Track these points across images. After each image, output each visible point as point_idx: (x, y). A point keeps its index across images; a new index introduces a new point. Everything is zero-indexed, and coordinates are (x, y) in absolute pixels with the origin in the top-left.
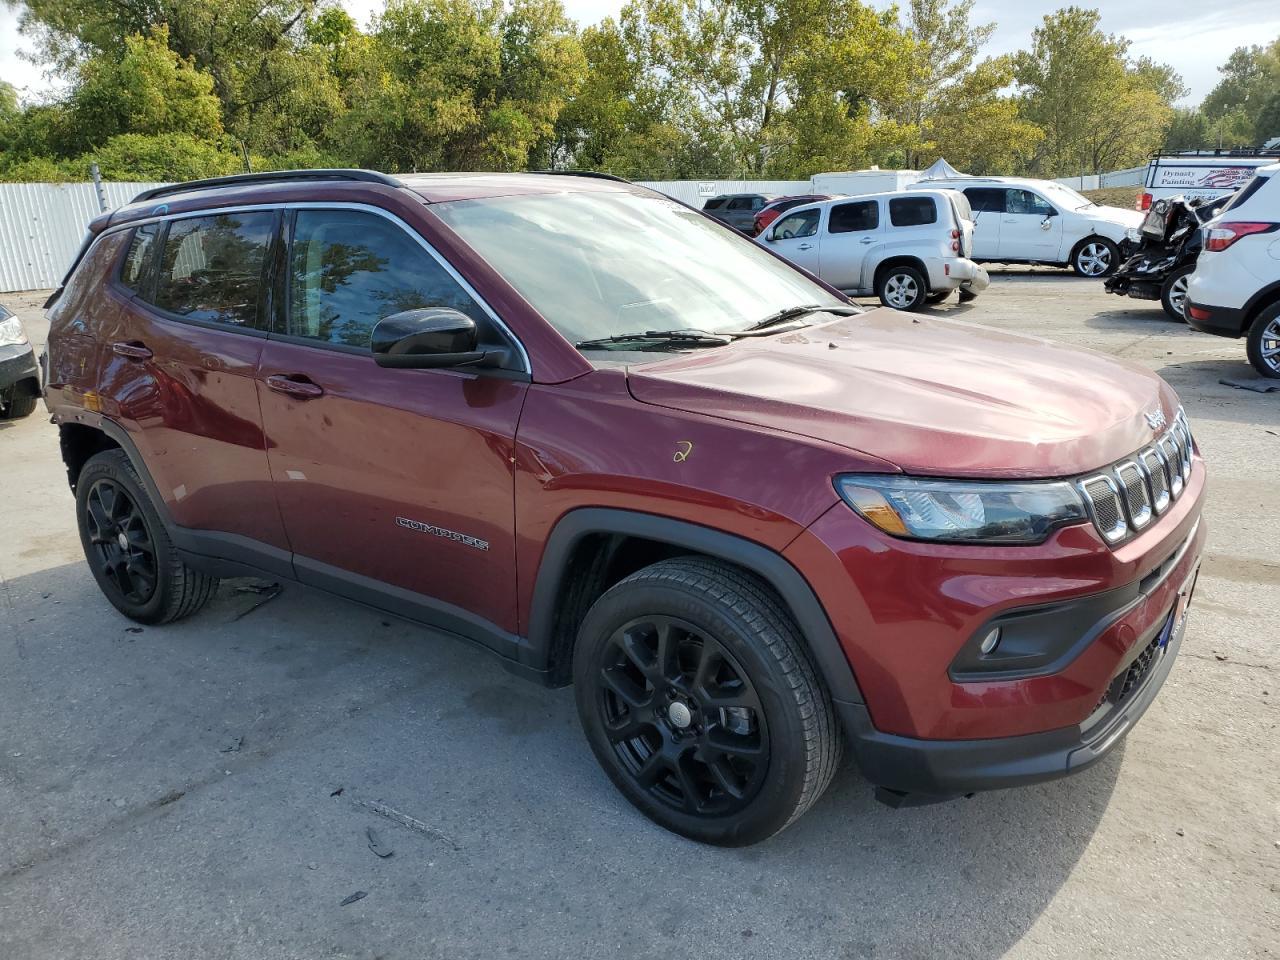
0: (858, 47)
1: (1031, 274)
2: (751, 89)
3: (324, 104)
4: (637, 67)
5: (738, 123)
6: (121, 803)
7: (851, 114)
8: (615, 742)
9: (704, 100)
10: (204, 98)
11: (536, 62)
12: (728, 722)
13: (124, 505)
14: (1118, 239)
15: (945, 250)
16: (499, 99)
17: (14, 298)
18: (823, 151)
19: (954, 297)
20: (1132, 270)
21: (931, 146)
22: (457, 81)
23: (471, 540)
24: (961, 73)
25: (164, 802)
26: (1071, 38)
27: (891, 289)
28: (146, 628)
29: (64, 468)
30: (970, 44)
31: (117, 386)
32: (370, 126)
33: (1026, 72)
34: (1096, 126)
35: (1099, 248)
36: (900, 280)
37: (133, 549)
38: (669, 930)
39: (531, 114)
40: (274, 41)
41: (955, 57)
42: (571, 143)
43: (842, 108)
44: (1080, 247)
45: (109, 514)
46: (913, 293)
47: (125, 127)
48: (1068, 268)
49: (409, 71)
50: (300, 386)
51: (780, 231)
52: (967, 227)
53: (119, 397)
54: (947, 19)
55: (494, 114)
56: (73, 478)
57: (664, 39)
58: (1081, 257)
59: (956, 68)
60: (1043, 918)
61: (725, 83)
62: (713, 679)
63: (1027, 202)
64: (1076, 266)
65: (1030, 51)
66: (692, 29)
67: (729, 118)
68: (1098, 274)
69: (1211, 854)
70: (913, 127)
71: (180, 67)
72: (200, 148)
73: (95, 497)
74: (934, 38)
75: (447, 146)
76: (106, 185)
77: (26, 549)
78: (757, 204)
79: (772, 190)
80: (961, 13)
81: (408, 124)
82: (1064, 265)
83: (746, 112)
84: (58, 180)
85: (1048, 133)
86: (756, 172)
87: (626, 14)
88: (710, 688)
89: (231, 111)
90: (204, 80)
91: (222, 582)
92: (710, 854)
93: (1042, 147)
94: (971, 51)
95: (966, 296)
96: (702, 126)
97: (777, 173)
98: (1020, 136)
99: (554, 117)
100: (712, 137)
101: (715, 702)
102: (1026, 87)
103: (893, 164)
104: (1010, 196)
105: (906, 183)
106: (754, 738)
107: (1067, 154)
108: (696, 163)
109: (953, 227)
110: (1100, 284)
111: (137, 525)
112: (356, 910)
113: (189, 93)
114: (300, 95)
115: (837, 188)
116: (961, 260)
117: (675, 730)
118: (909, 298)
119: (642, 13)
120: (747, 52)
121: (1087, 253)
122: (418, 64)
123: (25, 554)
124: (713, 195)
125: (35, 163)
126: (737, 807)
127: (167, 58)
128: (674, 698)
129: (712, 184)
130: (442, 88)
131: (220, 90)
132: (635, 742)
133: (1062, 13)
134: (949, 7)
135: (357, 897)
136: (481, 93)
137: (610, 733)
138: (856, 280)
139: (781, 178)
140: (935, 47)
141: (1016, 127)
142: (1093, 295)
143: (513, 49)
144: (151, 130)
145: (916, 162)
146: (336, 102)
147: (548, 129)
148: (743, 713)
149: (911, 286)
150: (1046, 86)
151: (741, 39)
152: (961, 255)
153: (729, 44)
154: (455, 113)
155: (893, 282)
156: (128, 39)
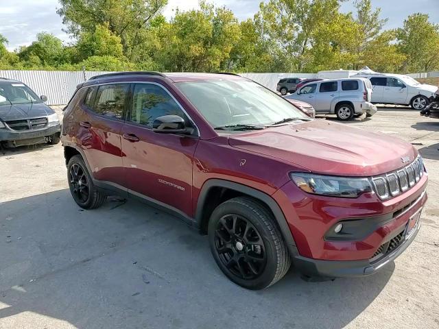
0: (337, 27)
1: (395, 108)
2: (298, 41)
3: (155, 46)
4: (259, 34)
5: (293, 53)
6: (72, 260)
7: (333, 50)
8: (219, 253)
9: (280, 46)
10: (118, 45)
11: (224, 33)
12: (254, 250)
13: (80, 172)
14: (429, 96)
15: (361, 99)
16: (211, 45)
17: (57, 107)
18: (322, 63)
19: (364, 116)
20: (431, 108)
21: (362, 62)
22: (198, 39)
23: (179, 187)
24: (375, 36)
25: (84, 261)
26: (418, 23)
27: (341, 112)
28: (85, 210)
29: (65, 160)
30: (379, 25)
31: (82, 135)
32: (169, 53)
33: (400, 35)
34: (427, 55)
35: (421, 99)
36: (344, 109)
37: (82, 185)
38: (230, 313)
39: (221, 50)
40: (140, 27)
41: (373, 30)
42: (235, 60)
43: (331, 48)
44: (414, 98)
45: (76, 174)
46: (349, 114)
47: (93, 54)
48: (410, 106)
49: (182, 36)
50: (133, 138)
51: (302, 91)
52: (370, 91)
53: (82, 139)
54: (371, 17)
55: (209, 50)
56: (67, 163)
57: (268, 25)
58: (414, 103)
59: (374, 34)
60: (353, 321)
61: (288, 40)
62: (250, 235)
63: (395, 82)
64: (412, 106)
65: (403, 28)
66: (279, 21)
67: (290, 52)
68: (420, 108)
69: (417, 308)
70: (356, 55)
71: (111, 35)
72: (116, 60)
73: (72, 168)
74: (366, 24)
75: (193, 60)
76: (86, 72)
77: (53, 184)
78: (297, 81)
79: (303, 77)
80: (376, 15)
81: (181, 53)
82: (408, 105)
83: (296, 50)
84: (72, 70)
85: (408, 57)
86: (299, 70)
87: (256, 16)
88: (248, 238)
89: (126, 48)
90: (118, 39)
91: (108, 197)
92: (247, 292)
93: (405, 62)
94: (379, 28)
95: (368, 115)
96: (280, 55)
97: (306, 71)
98: (396, 58)
99: (230, 50)
100: (284, 58)
101: (250, 243)
102: (401, 41)
103: (349, 68)
104: (388, 80)
105: (351, 75)
106: (261, 255)
107: (415, 65)
108: (278, 67)
109: (365, 91)
110: (419, 113)
111: (84, 178)
112: (137, 297)
113: (113, 43)
114: (147, 43)
115: (326, 76)
116: (366, 103)
117: (238, 251)
118: (347, 115)
119: (261, 16)
120: (297, 29)
121: (416, 101)
122: (185, 34)
123: (52, 186)
124: (282, 78)
125: (66, 65)
126: (255, 277)
127: (108, 32)
128: (238, 241)
129: (282, 74)
130: (192, 41)
131: (123, 42)
132: (226, 254)
133: (415, 15)
134: (372, 13)
135: (137, 294)
136: (206, 43)
137: (218, 251)
138: (328, 109)
139: (308, 73)
140: (366, 27)
141: (395, 55)
142: (416, 116)
143: (216, 29)
144: (101, 55)
145: (357, 67)
146: (158, 45)
147: (227, 55)
148: (259, 247)
149: (348, 111)
150: (408, 40)
151: (295, 25)
152: (367, 101)
153: (291, 27)
154: (196, 50)
155: (341, 109)
156: (96, 26)
